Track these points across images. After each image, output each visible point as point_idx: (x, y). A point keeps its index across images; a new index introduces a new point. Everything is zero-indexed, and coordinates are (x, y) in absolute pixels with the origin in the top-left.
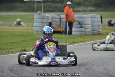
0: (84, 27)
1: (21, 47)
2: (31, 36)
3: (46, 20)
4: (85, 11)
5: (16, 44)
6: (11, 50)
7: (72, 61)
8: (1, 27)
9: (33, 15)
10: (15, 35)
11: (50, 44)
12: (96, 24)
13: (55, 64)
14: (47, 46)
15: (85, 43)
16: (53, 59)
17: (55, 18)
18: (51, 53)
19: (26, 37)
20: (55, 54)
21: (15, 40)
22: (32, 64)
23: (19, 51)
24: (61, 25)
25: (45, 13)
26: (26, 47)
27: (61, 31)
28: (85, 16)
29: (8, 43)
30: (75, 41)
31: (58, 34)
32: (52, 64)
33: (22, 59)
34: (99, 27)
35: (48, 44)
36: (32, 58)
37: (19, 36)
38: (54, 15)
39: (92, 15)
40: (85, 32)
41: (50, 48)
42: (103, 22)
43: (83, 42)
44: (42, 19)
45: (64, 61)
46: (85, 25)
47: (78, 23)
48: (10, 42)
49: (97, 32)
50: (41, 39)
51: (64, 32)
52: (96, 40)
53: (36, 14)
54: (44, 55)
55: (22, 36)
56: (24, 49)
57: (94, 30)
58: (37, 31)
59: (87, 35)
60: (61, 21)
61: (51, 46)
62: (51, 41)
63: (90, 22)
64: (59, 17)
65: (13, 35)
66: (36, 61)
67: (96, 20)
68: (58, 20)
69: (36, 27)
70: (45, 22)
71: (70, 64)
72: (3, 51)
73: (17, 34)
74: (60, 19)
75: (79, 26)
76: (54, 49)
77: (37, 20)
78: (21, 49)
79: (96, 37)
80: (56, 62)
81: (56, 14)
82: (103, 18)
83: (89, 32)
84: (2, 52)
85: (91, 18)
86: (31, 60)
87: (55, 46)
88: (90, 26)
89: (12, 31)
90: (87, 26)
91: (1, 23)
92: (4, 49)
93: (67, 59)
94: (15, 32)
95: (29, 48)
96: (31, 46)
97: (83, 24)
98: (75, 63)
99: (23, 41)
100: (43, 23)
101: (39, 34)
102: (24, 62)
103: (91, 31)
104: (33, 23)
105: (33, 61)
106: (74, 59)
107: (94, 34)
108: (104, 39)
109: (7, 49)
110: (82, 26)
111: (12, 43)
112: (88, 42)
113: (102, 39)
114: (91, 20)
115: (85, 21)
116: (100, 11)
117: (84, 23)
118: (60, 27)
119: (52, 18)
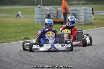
0: (78, 18)
1: (24, 36)
2: (32, 26)
3: (45, 12)
4: (78, 4)
5: (19, 33)
6: (15, 39)
7: (69, 47)
9: (34, 8)
10: (19, 25)
11: (50, 33)
12: (88, 15)
13: (54, 50)
14: (47, 35)
16: (53, 46)
17: (53, 11)
18: (50, 41)
19: (28, 28)
20: (54, 42)
21: (18, 30)
22: (35, 50)
23: (22, 39)
24: (58, 17)
25: (44, 7)
26: (28, 36)
27: (58, 22)
28: (78, 8)
29: (12, 32)
31: (55, 24)
32: (52, 50)
33: (26, 46)
34: (90, 18)
35: (48, 33)
36: (34, 45)
37: (21, 26)
39: (85, 7)
40: (79, 22)
41: (50, 36)
42: (94, 14)
44: (42, 11)
45: (62, 47)
46: (78, 16)
47: (72, 15)
48: (14, 31)
49: (89, 22)
50: (43, 29)
52: (88, 29)
53: (36, 7)
54: (45, 42)
55: (24, 26)
56: (26, 38)
57: (86, 21)
58: (38, 22)
59: (80, 25)
60: (58, 13)
61: (51, 35)
62: (51, 31)
63: (83, 13)
64: (56, 10)
65: (17, 25)
66: (37, 48)
67: (88, 12)
68: (56, 12)
69: (36, 18)
70: (45, 14)
71: (67, 50)
72: (9, 40)
73: (20, 25)
74: (57, 11)
76: (53, 37)
77: (37, 12)
78: (24, 38)
79: (88, 26)
80: (55, 48)
81: (53, 7)
82: (94, 10)
83: (82, 22)
84: (7, 41)
85: (84, 10)
86: (33, 47)
87: (54, 35)
88: (83, 17)
89: (16, 22)
90: (80, 17)
91: (6, 15)
92: (9, 38)
93: (64, 45)
94: (18, 23)
95: (31, 37)
96: (33, 35)
97: (77, 16)
98: (71, 49)
99: (26, 30)
100: (43, 15)
101: (39, 24)
102: (28, 49)
103: (84, 21)
104: (34, 15)
105: (35, 48)
106: (70, 46)
107: (86, 24)
108: (95, 28)
109: (12, 38)
110: (76, 17)
111: (16, 32)
113: (93, 28)
114: (84, 12)
115: (79, 13)
116: (91, 4)
117: (77, 14)
118: (57, 18)
119: (50, 11)
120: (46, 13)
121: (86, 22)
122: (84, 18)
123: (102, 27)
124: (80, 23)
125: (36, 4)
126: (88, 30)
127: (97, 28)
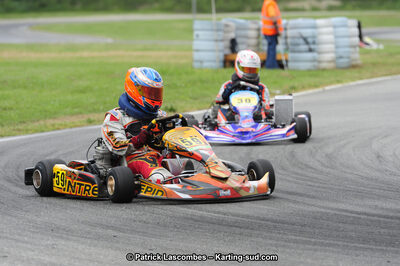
0: (317, 50)
2: (187, 73)
3: (222, 33)
8: (112, 53)
9: (191, 22)
12: (346, 41)
15: (320, 89)
19: (174, 77)
24: (261, 47)
25: (220, 15)
26: (174, 102)
28: (320, 22)
30: (296, 84)
34: (352, 50)
38: (242, 21)
40: (320, 62)
43: (316, 86)
44: (212, 30)
46: (318, 44)
47: (301, 41)
49: (348, 62)
51: (267, 63)
52: (347, 82)
56: (169, 107)
57: (341, 57)
58: (201, 62)
59: (324, 70)
60: (259, 35)
63: (331, 38)
64: (254, 26)
68: (253, 33)
69: (198, 51)
70: (220, 38)
75: (305, 47)
77: (200, 33)
79: (348, 73)
81: (246, 19)
82: (363, 25)
83: (329, 61)
85: (335, 27)
88: (333, 46)
91: (110, 40)
95: (183, 104)
96: (188, 99)
97: (314, 43)
100: (216, 41)
101: (206, 67)
103: (334, 58)
104: (192, 40)
108: (367, 78)
110: (312, 47)
112: (327, 88)
113: (361, 79)
114: (334, 31)
115: (320, 34)
116: (354, 8)
117: (317, 39)
118: (258, 50)
119: (238, 29)
120: (227, 35)
121: (341, 60)
122: (333, 49)
123: (386, 75)
124: (324, 65)
125: (194, 7)
126: (346, 84)
127: (372, 77)
